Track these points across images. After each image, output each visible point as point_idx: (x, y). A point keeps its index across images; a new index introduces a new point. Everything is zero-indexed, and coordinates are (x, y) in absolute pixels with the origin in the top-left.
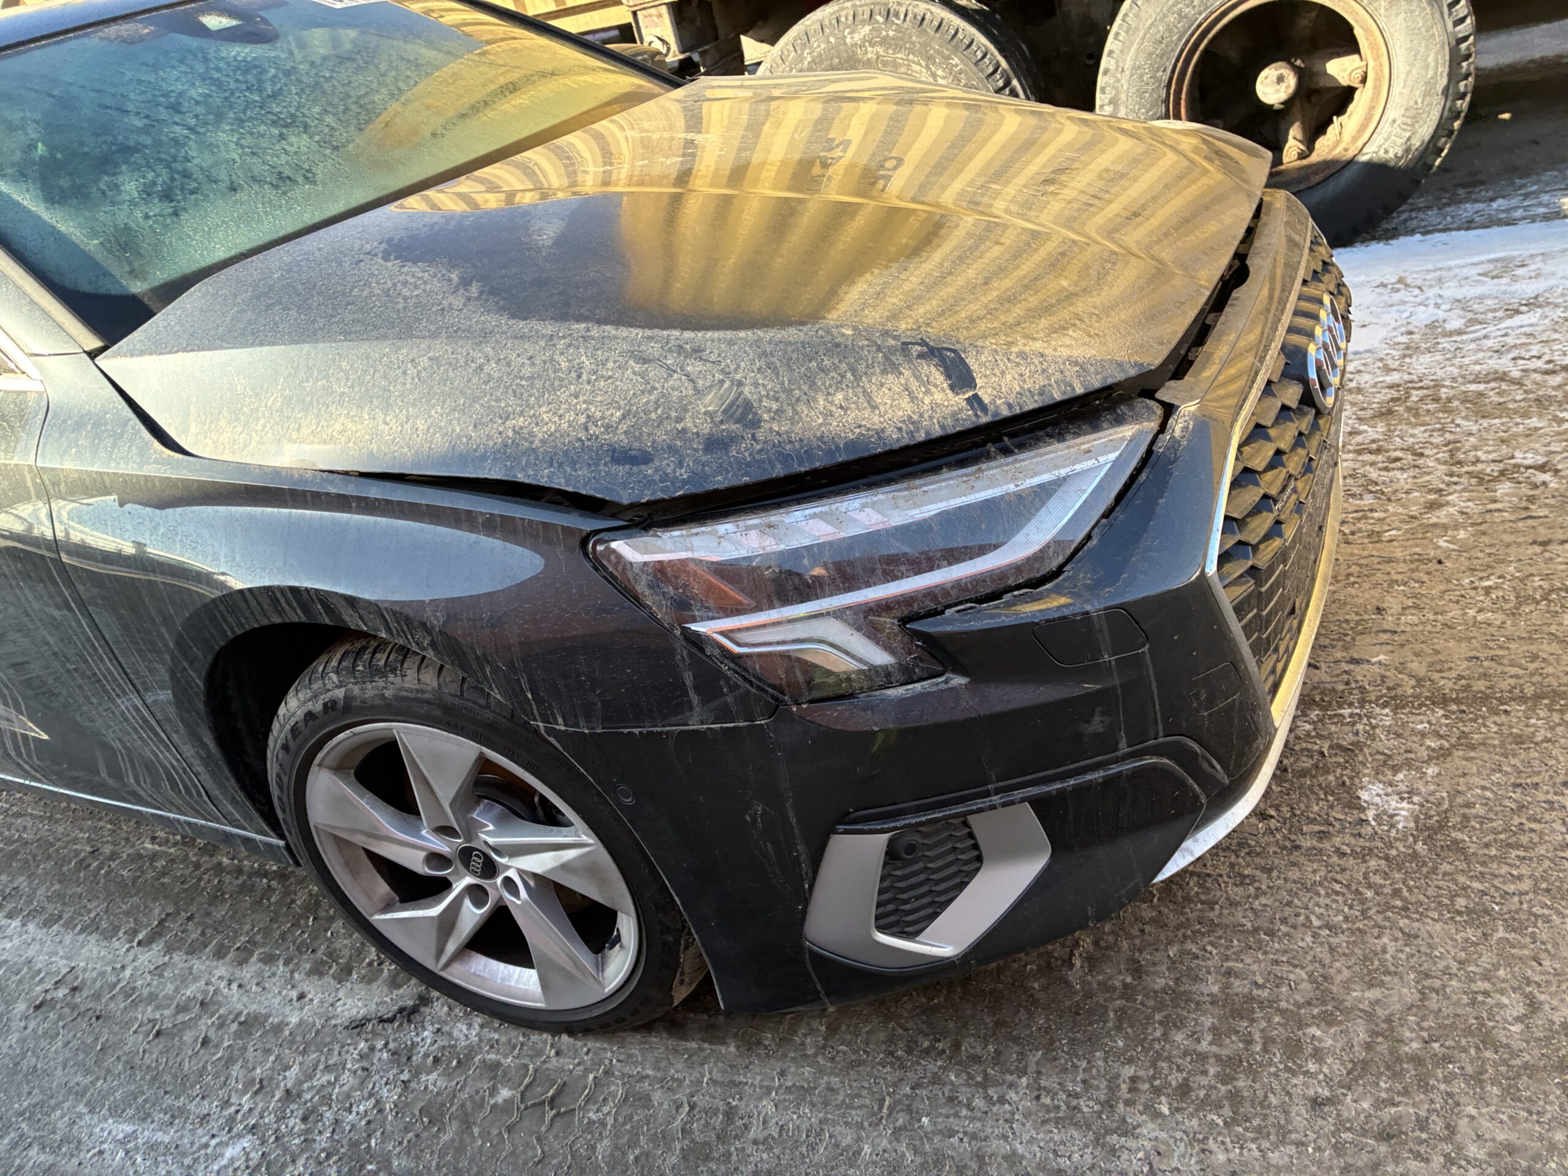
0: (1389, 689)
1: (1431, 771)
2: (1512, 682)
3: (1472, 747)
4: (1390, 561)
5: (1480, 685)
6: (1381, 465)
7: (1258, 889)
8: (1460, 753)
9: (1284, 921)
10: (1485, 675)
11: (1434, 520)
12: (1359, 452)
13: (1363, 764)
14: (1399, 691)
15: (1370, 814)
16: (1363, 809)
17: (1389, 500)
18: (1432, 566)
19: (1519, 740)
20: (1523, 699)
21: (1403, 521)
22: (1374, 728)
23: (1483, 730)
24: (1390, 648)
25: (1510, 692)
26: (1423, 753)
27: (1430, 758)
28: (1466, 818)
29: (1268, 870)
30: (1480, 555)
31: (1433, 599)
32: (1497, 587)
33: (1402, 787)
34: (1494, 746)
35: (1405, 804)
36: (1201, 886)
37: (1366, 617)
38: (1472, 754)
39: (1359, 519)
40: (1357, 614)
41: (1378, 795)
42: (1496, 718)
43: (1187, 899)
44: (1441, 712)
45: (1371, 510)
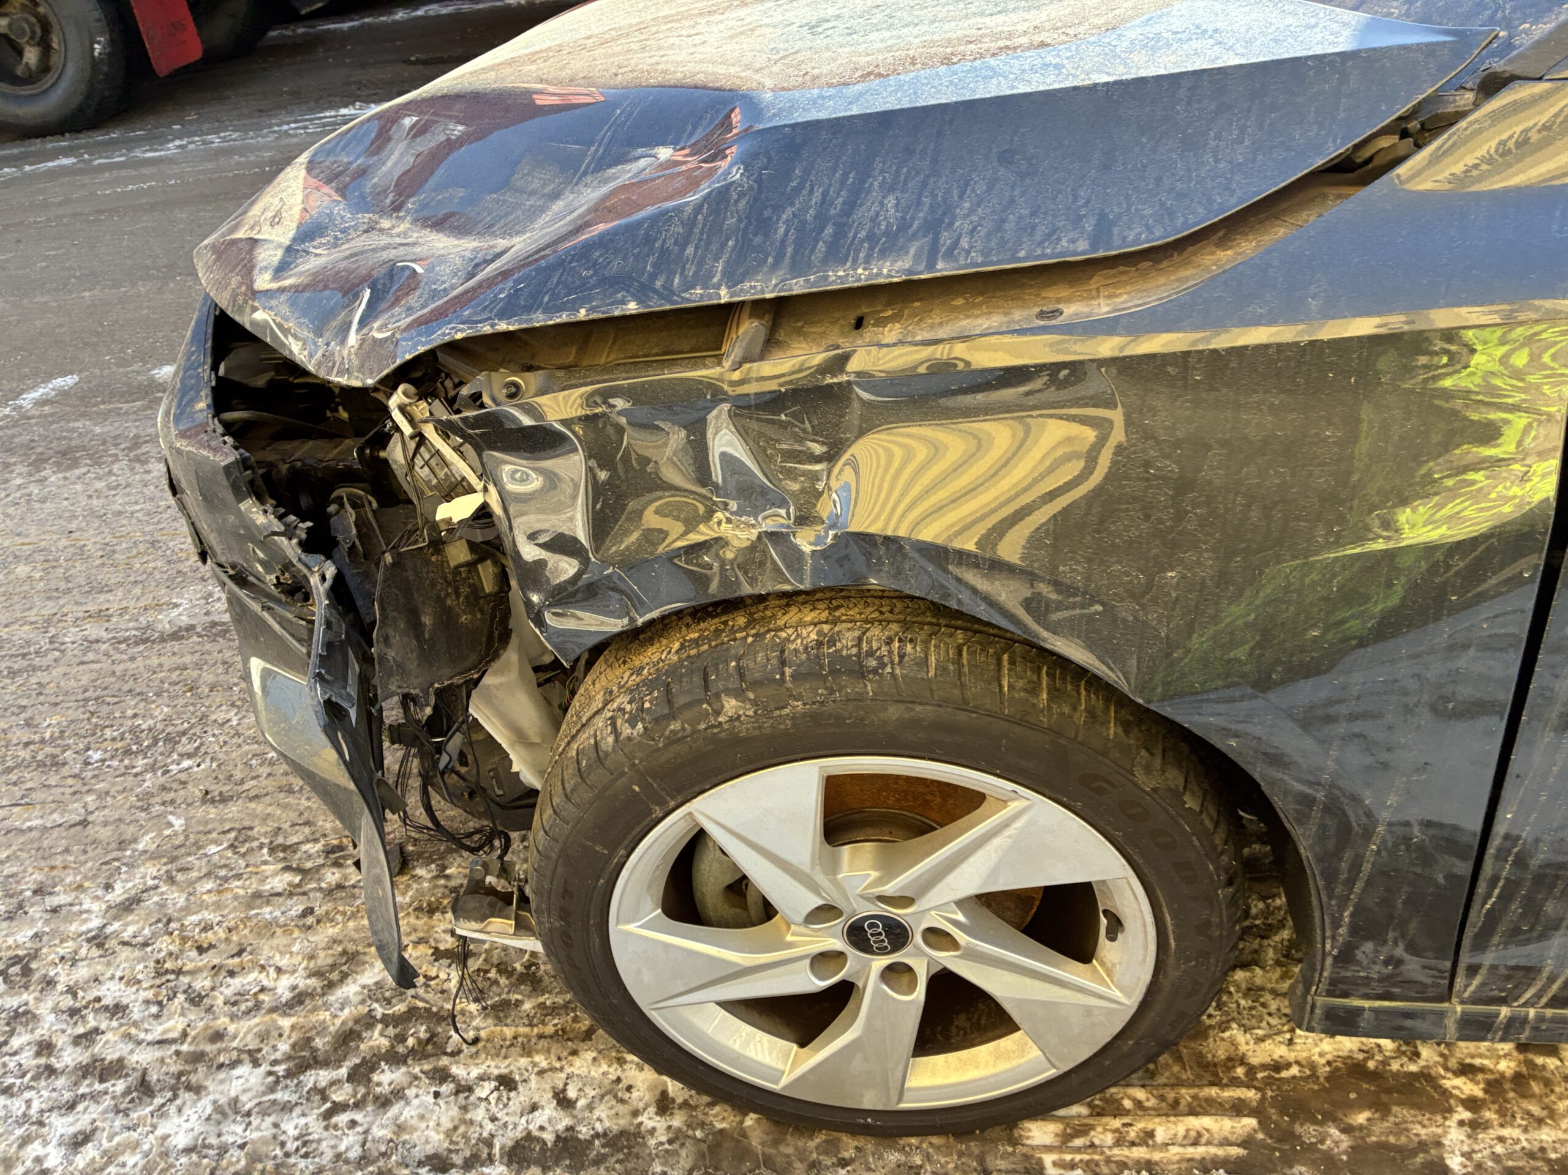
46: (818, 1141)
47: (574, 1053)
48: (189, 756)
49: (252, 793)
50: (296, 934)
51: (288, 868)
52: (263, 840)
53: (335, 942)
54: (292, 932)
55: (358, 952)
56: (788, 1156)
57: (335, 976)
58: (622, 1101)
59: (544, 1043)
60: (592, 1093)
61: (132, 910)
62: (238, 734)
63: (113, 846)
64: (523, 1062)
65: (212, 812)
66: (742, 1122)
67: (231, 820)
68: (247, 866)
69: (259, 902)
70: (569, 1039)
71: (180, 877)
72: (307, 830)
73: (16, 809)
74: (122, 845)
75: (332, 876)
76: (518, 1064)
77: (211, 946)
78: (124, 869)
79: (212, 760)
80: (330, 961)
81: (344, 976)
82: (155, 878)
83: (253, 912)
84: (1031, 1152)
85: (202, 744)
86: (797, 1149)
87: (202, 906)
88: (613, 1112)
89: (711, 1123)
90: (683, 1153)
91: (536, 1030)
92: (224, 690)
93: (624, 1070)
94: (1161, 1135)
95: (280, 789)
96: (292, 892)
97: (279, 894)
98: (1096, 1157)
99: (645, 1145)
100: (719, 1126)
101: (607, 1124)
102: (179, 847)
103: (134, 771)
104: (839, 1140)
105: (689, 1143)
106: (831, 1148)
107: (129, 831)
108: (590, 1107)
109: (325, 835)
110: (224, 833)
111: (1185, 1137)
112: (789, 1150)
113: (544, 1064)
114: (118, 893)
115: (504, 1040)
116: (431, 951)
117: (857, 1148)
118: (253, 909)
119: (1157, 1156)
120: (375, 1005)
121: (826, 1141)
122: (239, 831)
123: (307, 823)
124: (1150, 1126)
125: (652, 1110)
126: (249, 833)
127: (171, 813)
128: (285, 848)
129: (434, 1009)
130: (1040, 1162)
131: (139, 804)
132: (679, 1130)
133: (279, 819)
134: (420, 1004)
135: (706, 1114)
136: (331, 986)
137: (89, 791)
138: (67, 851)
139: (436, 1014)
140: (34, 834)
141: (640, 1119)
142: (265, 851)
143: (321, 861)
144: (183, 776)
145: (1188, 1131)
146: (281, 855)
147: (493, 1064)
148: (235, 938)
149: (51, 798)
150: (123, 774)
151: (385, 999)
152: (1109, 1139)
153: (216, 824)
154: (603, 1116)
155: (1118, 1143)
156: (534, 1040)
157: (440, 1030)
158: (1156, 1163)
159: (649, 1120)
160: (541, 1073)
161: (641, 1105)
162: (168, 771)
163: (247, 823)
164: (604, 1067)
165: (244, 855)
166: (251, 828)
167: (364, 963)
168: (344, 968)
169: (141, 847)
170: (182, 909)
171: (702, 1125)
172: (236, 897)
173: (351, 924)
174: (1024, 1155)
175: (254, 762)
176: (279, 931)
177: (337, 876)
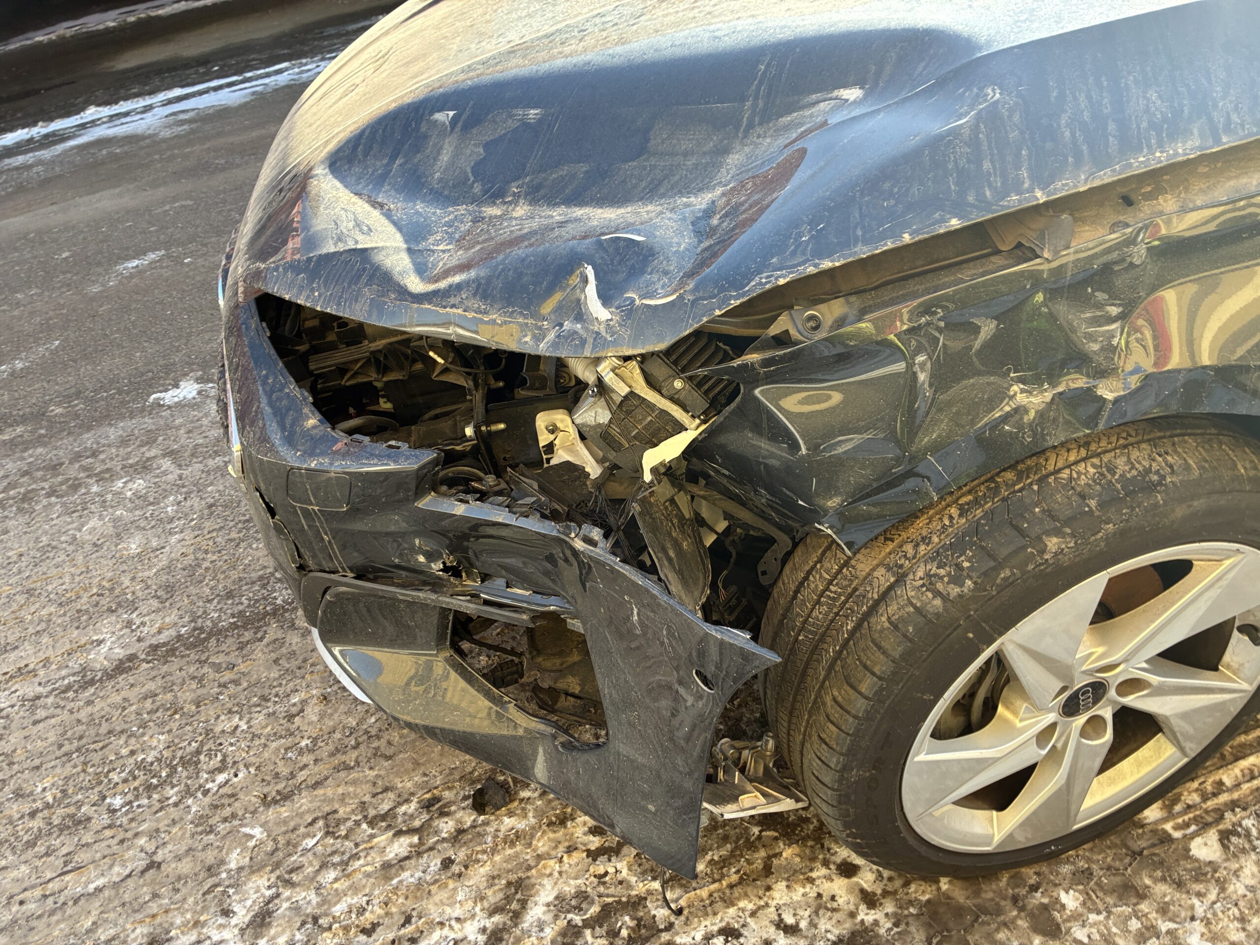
2: (224, 647)
3: (261, 578)
5: (248, 635)
8: (268, 571)
10: (241, 649)
18: (272, 790)
19: (230, 595)
20: (220, 632)
23: (251, 595)
31: (275, 734)
32: (213, 772)
34: (247, 584)
46: (1005, 879)
47: (769, 888)
49: (311, 781)
50: (451, 884)
51: (399, 833)
52: (354, 818)
53: (493, 878)
54: (446, 885)
55: (520, 879)
56: (992, 900)
57: (514, 906)
58: (834, 910)
59: (737, 891)
60: (807, 913)
61: (270, 923)
62: (255, 736)
63: (202, 875)
64: (732, 911)
65: (284, 811)
66: (939, 889)
67: (309, 811)
68: (357, 845)
69: (393, 871)
70: (754, 880)
71: (295, 878)
73: (67, 878)
74: (211, 870)
75: (446, 826)
76: (729, 915)
77: (375, 926)
78: (231, 891)
79: (247, 766)
80: (501, 895)
81: (524, 903)
82: (269, 887)
83: (395, 881)
84: (1155, 827)
85: (225, 756)
86: (994, 892)
87: (339, 895)
88: (834, 921)
89: (916, 899)
90: (912, 929)
91: (724, 883)
92: (212, 702)
93: (818, 886)
94: (1228, 781)
95: (337, 769)
96: (417, 852)
97: (407, 858)
98: (1198, 813)
99: (877, 936)
100: (925, 898)
101: (837, 932)
102: (273, 853)
103: (171, 801)
104: (1019, 872)
105: (910, 920)
106: (1017, 880)
107: (210, 857)
108: (813, 925)
109: (412, 794)
110: (311, 824)
111: (1243, 776)
112: (990, 895)
113: (750, 906)
114: (242, 914)
115: (702, 900)
116: (585, 854)
117: (1036, 873)
118: (392, 879)
119: (1235, 796)
120: (570, 916)
121: (1011, 877)
122: (325, 817)
123: (386, 790)
124: (1217, 778)
125: (863, 907)
126: (336, 816)
127: (241, 826)
129: (624, 899)
130: (1165, 832)
131: (200, 829)
132: (895, 914)
133: (356, 795)
134: (610, 900)
135: (907, 894)
136: (517, 916)
137: (136, 835)
138: (155, 896)
139: (628, 902)
140: (106, 893)
141: (859, 918)
142: (364, 826)
143: (425, 817)
144: (225, 790)
145: (1242, 771)
146: (384, 824)
147: (708, 923)
148: (394, 910)
149: (98, 855)
150: (161, 809)
151: (575, 908)
152: (1195, 798)
153: (297, 820)
154: (829, 927)
155: (1205, 798)
156: (728, 892)
157: (641, 914)
158: (1238, 800)
159: (867, 916)
160: (753, 914)
161: (852, 907)
162: (208, 791)
164: (801, 890)
165: (346, 837)
166: (335, 812)
167: (534, 885)
168: (518, 896)
170: (319, 905)
171: (911, 903)
172: (368, 875)
173: (497, 858)
174: (1151, 831)
175: (290, 755)
176: (433, 889)
177: (451, 823)
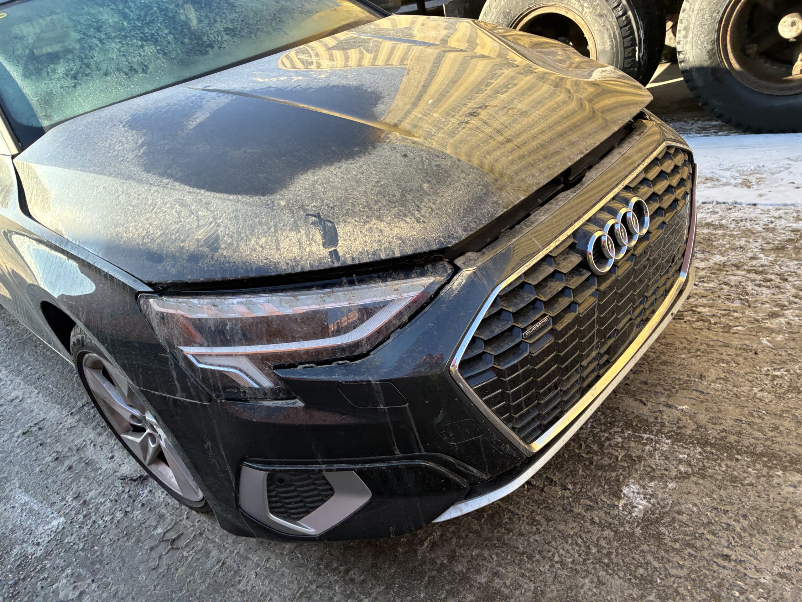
0: (679, 428)
1: (671, 485)
2: (752, 441)
3: (704, 477)
4: (727, 346)
5: (732, 438)
6: (758, 282)
7: (538, 529)
8: (695, 479)
9: (540, 552)
10: (739, 432)
11: (769, 325)
12: (749, 271)
13: (636, 470)
14: (683, 431)
15: (622, 503)
16: (620, 498)
17: (749, 306)
18: (751, 354)
19: (734, 480)
20: (752, 454)
21: (750, 322)
22: (655, 450)
23: (717, 468)
24: (694, 402)
25: (747, 447)
26: (674, 473)
27: (676, 477)
28: (674, 519)
29: (548, 520)
30: (783, 353)
31: (738, 376)
32: (781, 377)
33: (650, 491)
34: (717, 480)
35: (644, 502)
36: (510, 519)
37: (693, 379)
38: (701, 481)
39: (724, 315)
40: (688, 376)
41: (633, 492)
42: (729, 463)
43: (500, 525)
44: (699, 450)
45: (734, 311)
48: (777, 376)
71: (752, 320)
72: (694, 326)
78: (785, 328)
85: (772, 381)
102: (760, 332)
107: (793, 345)
110: (737, 333)
114: (782, 320)
123: (695, 329)
128: (702, 320)
133: (710, 333)
163: (726, 335)
169: (781, 336)
